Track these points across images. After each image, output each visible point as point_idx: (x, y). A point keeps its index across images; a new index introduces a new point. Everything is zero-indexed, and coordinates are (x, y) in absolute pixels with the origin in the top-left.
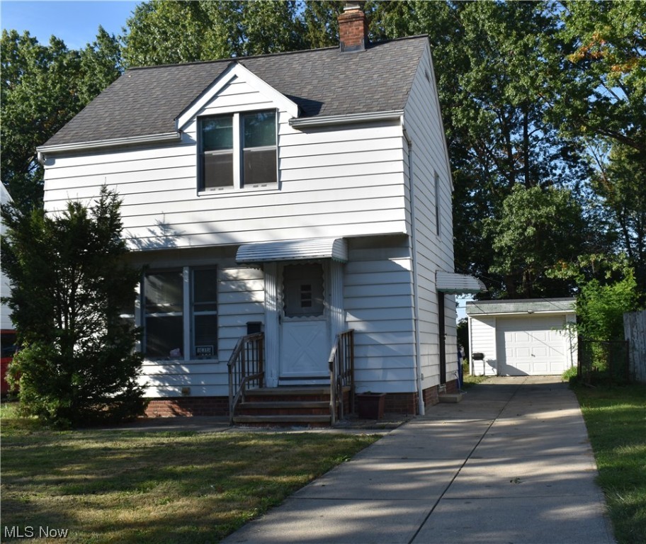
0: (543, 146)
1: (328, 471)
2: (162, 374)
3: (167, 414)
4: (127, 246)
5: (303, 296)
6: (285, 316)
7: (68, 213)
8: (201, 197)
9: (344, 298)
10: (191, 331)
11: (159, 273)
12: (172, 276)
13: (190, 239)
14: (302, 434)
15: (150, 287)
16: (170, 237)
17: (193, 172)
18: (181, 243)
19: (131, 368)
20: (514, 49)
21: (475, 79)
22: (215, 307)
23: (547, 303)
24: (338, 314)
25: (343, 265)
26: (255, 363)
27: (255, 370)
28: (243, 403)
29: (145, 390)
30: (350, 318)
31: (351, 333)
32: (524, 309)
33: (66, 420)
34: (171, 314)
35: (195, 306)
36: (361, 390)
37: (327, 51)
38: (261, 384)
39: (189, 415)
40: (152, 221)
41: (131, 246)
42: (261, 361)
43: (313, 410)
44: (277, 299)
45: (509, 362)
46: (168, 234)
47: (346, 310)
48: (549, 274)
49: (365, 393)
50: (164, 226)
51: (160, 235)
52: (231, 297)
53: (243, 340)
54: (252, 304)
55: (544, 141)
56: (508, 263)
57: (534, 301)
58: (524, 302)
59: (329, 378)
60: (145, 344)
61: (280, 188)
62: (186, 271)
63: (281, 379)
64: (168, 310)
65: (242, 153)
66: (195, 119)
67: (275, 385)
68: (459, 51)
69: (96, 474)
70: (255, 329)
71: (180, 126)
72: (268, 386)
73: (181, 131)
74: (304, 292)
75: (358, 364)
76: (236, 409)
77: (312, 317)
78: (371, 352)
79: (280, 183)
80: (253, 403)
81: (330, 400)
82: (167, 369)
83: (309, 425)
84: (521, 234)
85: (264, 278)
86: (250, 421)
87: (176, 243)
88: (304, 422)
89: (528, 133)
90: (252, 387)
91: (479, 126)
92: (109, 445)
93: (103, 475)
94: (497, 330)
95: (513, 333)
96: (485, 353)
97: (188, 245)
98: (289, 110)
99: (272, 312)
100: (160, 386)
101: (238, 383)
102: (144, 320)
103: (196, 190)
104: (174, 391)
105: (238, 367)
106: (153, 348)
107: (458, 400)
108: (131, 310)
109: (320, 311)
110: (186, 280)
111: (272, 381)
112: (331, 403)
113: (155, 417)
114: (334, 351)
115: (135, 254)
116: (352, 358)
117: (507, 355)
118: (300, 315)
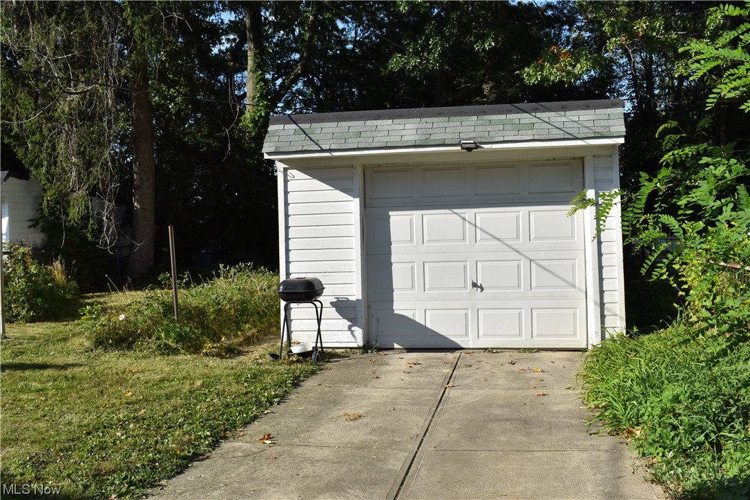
23: (526, 118)
32: (449, 137)
45: (401, 306)
56: (436, 47)
57: (485, 113)
58: (449, 115)
94: (364, 206)
96: (325, 281)
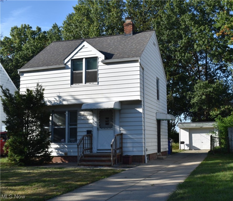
0: (212, 66)
1: (97, 181)
2: (58, 148)
3: (59, 161)
4: (47, 104)
5: (106, 121)
6: (100, 128)
7: (27, 92)
8: (72, 87)
9: (120, 122)
10: (68, 133)
11: (58, 113)
12: (62, 114)
13: (68, 101)
14: (99, 169)
15: (55, 118)
16: (61, 101)
17: (69, 78)
18: (65, 103)
19: (47, 145)
20: (196, 31)
21: (184, 42)
22: (76, 125)
23: (207, 124)
24: (117, 128)
25: (119, 111)
26: (89, 144)
27: (89, 147)
28: (83, 158)
29: (51, 153)
30: (121, 129)
31: (122, 134)
32: (199, 126)
33: (23, 163)
34: (62, 127)
35: (70, 124)
36: (125, 154)
37: (120, 36)
38: (91, 152)
39: (67, 162)
40: (55, 95)
41: (48, 104)
42: (91, 144)
43: (106, 161)
44: (97, 122)
45: (193, 145)
46: (61, 100)
47: (120, 126)
48: (211, 113)
49: (126, 155)
50: (59, 97)
51: (58, 100)
52: (82, 122)
53: (84, 136)
54: (89, 124)
55: (213, 64)
56: (197, 108)
58: (199, 123)
59: (111, 150)
60: (53, 138)
61: (98, 84)
62: (67, 112)
63: (98, 150)
64: (61, 125)
65: (86, 72)
66: (70, 60)
67: (96, 152)
68: (178, 32)
69: (20, 180)
70: (89, 132)
71: (65, 62)
72: (93, 152)
73: (65, 64)
74: (106, 120)
75: (124, 145)
76: (80, 160)
77: (109, 129)
78: (129, 141)
79: (98, 83)
80: (87, 158)
81: (111, 157)
82: (60, 146)
83: (104, 166)
84: (201, 98)
85: (93, 115)
86: (84, 164)
87: (63, 103)
88: (102, 165)
89: (207, 61)
90: (88, 153)
91: (185, 59)
92: (31, 171)
93: (22, 181)
94: (189, 133)
95: (195, 134)
96: (185, 142)
97: (67, 103)
98: (101, 57)
99: (95, 127)
100: (57, 152)
101: (81, 151)
102: (53, 129)
103: (70, 85)
104: (62, 154)
105: (81, 146)
106: (56, 139)
107: (164, 158)
108: (48, 126)
109: (111, 127)
110: (67, 115)
111: (95, 151)
112: (111, 159)
113: (55, 162)
114: (113, 140)
115: (49, 106)
116: (122, 143)
117: (193, 142)
118: (105, 128)
